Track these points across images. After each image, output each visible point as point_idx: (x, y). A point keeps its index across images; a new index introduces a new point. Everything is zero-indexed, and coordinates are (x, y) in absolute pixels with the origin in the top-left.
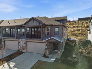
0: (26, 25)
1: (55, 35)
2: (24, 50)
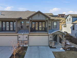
1: (53, 28)
2: (26, 44)
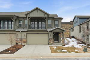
1: (55, 27)
2: (24, 43)
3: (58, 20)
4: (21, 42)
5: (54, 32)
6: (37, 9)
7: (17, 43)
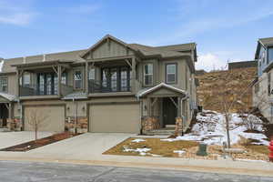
0: (89, 58)
1: (166, 83)
2: (82, 128)
3: (177, 64)
4: (75, 125)
5: (152, 99)
6: (108, 40)
7: (66, 129)
